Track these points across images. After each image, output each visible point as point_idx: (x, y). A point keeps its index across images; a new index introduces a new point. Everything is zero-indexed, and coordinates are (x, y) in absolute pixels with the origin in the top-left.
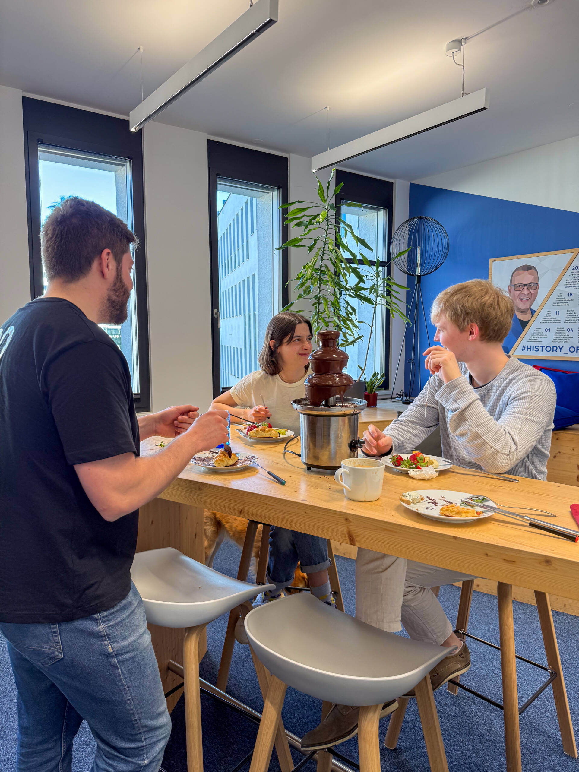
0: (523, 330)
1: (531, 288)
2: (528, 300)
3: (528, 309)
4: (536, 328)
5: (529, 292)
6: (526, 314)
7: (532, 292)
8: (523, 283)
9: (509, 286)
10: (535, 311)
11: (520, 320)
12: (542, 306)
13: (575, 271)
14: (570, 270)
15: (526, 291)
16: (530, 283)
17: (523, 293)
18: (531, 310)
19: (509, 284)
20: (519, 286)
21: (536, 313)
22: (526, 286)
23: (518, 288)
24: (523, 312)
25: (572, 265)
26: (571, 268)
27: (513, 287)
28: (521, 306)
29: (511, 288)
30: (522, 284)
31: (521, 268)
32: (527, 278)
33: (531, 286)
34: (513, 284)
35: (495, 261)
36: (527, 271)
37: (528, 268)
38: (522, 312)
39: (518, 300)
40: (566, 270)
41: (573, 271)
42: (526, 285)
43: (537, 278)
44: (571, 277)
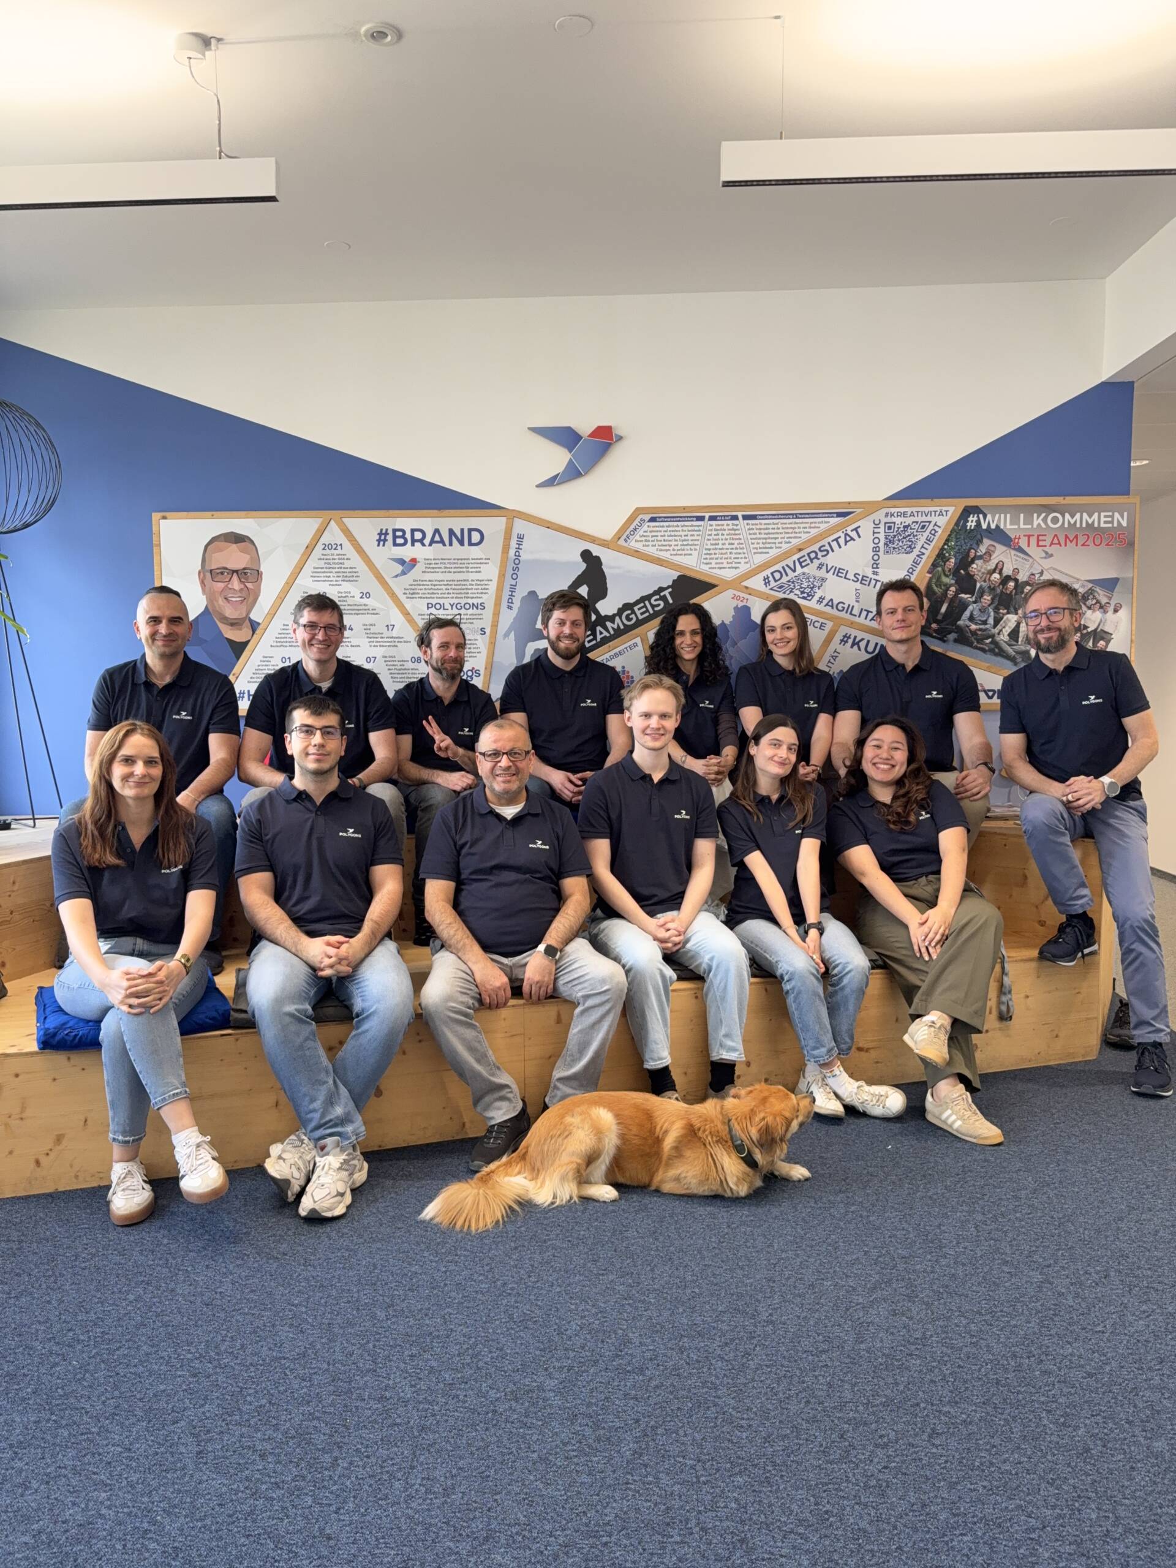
0: (238, 658)
1: (247, 579)
2: (242, 601)
3: (243, 620)
4: (264, 657)
5: (242, 586)
6: (241, 630)
7: (249, 585)
8: (229, 566)
9: (199, 573)
10: (259, 624)
11: (229, 641)
12: (272, 614)
13: (327, 551)
14: (318, 551)
15: (236, 584)
16: (244, 569)
17: (230, 586)
18: (251, 621)
19: (200, 568)
20: (222, 573)
21: (261, 627)
22: (235, 574)
23: (220, 576)
24: (234, 624)
25: (322, 540)
26: (320, 546)
27: (208, 574)
28: (230, 612)
29: (204, 576)
30: (226, 569)
31: (222, 537)
32: (234, 558)
33: (245, 574)
34: (208, 568)
35: (164, 518)
36: (234, 546)
37: (237, 539)
38: (232, 625)
39: (221, 601)
40: (310, 549)
41: (324, 552)
42: (236, 571)
43: (256, 559)
44: (321, 564)
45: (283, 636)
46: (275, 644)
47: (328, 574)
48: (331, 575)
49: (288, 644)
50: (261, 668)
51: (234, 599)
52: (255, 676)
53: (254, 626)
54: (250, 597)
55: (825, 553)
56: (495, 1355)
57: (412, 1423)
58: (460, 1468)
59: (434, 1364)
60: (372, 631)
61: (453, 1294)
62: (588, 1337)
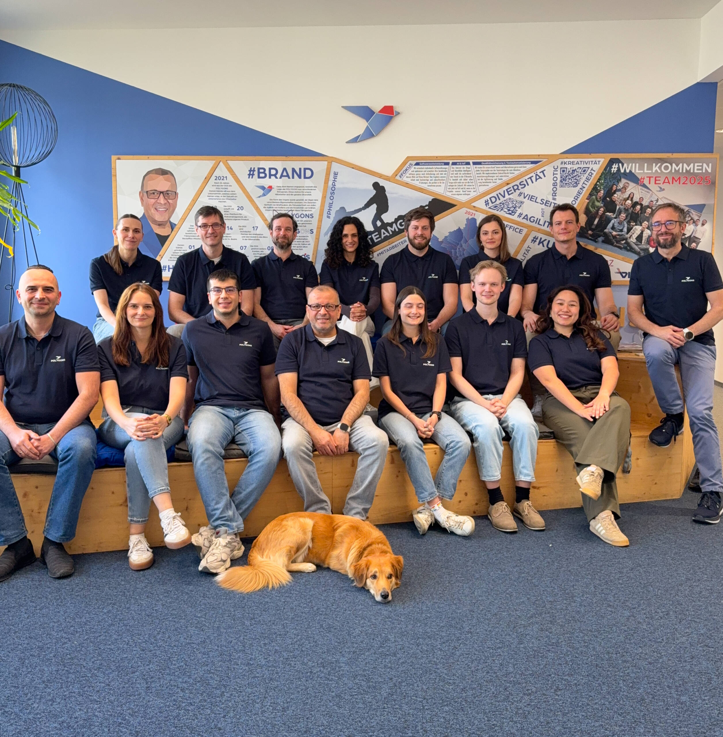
0: (163, 246)
1: (169, 197)
2: (166, 211)
3: (166, 222)
4: (178, 245)
5: (166, 202)
6: (164, 228)
7: (170, 201)
8: (158, 189)
9: (140, 193)
10: (175, 225)
11: (158, 235)
12: (184, 219)
13: (218, 181)
14: (212, 180)
15: (162, 200)
16: (167, 191)
17: (158, 201)
18: (170, 223)
19: (140, 190)
20: (154, 193)
21: (177, 227)
22: (162, 194)
23: (153, 195)
25: (215, 174)
26: (213, 178)
28: (158, 218)
29: (143, 194)
31: (154, 172)
35: (119, 159)
36: (161, 176)
38: (159, 225)
39: (153, 211)
40: (207, 179)
41: (216, 181)
42: (162, 192)
43: (175, 185)
44: (214, 188)
45: (190, 232)
46: (185, 237)
47: (218, 195)
48: (220, 195)
49: (193, 238)
50: (176, 252)
51: (161, 209)
52: (173, 257)
53: (173, 226)
54: (171, 208)
55: (523, 186)
56: (312, 645)
57: (265, 677)
58: (292, 699)
59: (277, 648)
60: (244, 230)
61: (288, 613)
62: (365, 637)
